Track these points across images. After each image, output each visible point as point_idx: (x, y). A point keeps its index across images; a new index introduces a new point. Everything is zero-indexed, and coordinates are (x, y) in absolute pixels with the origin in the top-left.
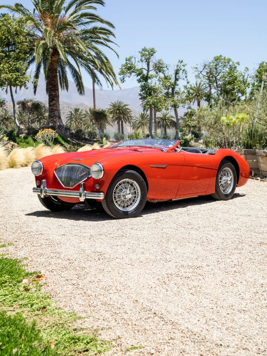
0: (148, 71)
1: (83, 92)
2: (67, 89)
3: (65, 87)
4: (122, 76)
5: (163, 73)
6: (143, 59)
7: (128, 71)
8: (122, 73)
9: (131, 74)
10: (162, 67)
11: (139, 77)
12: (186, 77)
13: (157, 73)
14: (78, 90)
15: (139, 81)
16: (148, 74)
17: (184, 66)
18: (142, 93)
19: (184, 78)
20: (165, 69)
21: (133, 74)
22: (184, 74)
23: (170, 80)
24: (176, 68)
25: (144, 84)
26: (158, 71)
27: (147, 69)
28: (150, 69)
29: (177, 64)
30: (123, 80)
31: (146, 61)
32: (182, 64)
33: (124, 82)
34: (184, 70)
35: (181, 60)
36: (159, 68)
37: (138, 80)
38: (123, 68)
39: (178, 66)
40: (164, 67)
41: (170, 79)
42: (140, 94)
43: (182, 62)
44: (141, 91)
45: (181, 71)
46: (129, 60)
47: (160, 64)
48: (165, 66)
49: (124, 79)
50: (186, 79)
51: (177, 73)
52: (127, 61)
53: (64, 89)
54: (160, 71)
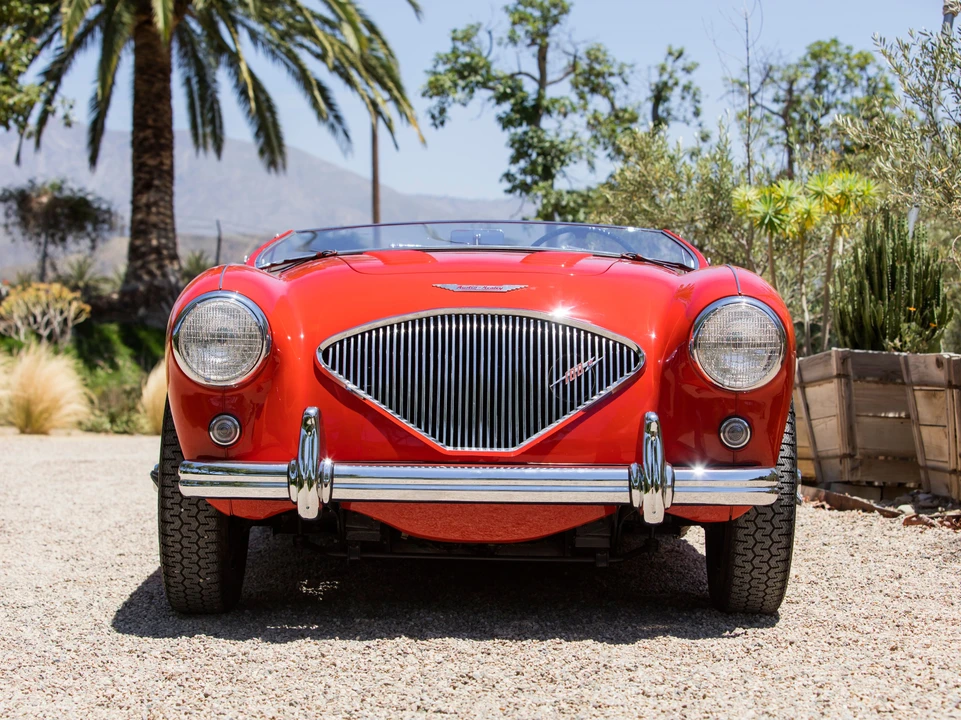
0: (542, 82)
1: (279, 160)
2: (219, 150)
3: (210, 141)
4: (436, 100)
5: (606, 95)
6: (520, 31)
7: (461, 83)
8: (436, 89)
9: (472, 91)
10: (599, 75)
11: (506, 107)
12: (697, 114)
13: (582, 96)
14: (262, 152)
15: (506, 122)
16: (540, 97)
17: (687, 70)
18: (514, 169)
19: (690, 116)
20: (614, 81)
21: (482, 94)
22: (688, 104)
23: (634, 126)
24: (655, 79)
25: (525, 133)
26: (586, 89)
27: (537, 75)
28: (550, 78)
29: (661, 61)
30: (439, 118)
31: (533, 42)
32: (681, 63)
33: (442, 123)
34: (686, 88)
35: (676, 48)
36: (592, 78)
37: (500, 119)
38: (441, 68)
39: (663, 69)
40: (611, 75)
41: (634, 119)
42: (508, 176)
43: (680, 54)
44: (515, 160)
45: (677, 91)
46: (467, 38)
47: (596, 59)
48: (615, 70)
49: (442, 111)
50: (695, 122)
51: (659, 95)
52: (459, 44)
53: (205, 147)
54: (594, 90)
